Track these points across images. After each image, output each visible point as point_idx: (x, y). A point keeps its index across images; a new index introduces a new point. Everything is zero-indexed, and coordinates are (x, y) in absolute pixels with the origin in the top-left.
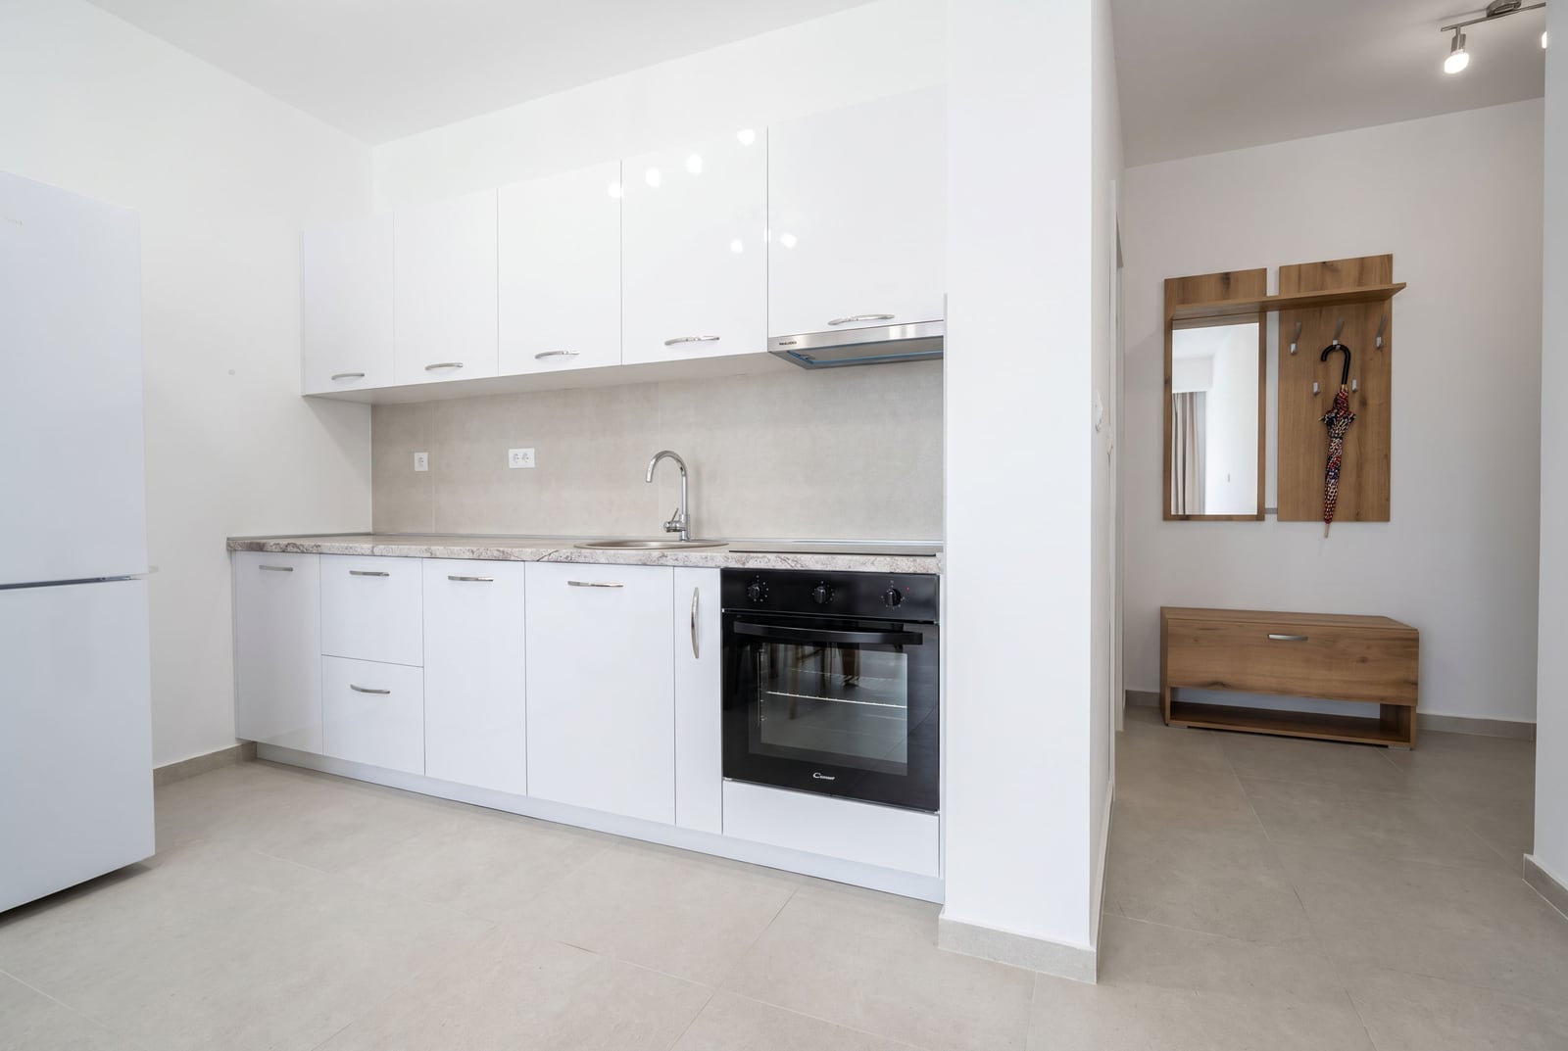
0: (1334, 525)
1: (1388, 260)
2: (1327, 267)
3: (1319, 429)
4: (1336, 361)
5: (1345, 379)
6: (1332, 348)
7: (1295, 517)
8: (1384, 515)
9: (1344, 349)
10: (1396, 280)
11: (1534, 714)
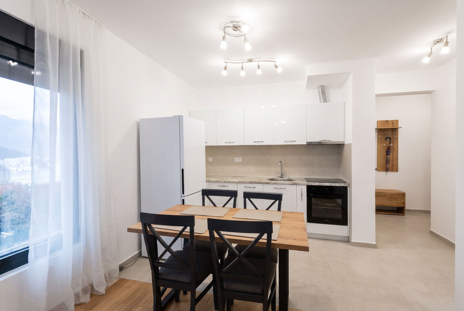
0: (388, 172)
1: (397, 121)
2: (387, 121)
3: (385, 153)
4: (388, 140)
5: (390, 144)
6: (387, 138)
7: (381, 171)
8: (397, 171)
9: (390, 138)
10: (399, 126)
11: (430, 208)
